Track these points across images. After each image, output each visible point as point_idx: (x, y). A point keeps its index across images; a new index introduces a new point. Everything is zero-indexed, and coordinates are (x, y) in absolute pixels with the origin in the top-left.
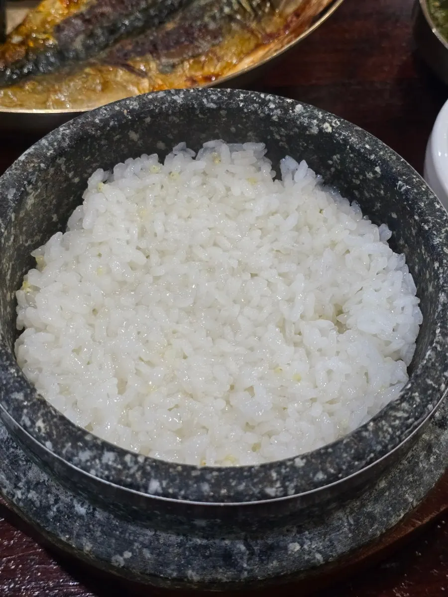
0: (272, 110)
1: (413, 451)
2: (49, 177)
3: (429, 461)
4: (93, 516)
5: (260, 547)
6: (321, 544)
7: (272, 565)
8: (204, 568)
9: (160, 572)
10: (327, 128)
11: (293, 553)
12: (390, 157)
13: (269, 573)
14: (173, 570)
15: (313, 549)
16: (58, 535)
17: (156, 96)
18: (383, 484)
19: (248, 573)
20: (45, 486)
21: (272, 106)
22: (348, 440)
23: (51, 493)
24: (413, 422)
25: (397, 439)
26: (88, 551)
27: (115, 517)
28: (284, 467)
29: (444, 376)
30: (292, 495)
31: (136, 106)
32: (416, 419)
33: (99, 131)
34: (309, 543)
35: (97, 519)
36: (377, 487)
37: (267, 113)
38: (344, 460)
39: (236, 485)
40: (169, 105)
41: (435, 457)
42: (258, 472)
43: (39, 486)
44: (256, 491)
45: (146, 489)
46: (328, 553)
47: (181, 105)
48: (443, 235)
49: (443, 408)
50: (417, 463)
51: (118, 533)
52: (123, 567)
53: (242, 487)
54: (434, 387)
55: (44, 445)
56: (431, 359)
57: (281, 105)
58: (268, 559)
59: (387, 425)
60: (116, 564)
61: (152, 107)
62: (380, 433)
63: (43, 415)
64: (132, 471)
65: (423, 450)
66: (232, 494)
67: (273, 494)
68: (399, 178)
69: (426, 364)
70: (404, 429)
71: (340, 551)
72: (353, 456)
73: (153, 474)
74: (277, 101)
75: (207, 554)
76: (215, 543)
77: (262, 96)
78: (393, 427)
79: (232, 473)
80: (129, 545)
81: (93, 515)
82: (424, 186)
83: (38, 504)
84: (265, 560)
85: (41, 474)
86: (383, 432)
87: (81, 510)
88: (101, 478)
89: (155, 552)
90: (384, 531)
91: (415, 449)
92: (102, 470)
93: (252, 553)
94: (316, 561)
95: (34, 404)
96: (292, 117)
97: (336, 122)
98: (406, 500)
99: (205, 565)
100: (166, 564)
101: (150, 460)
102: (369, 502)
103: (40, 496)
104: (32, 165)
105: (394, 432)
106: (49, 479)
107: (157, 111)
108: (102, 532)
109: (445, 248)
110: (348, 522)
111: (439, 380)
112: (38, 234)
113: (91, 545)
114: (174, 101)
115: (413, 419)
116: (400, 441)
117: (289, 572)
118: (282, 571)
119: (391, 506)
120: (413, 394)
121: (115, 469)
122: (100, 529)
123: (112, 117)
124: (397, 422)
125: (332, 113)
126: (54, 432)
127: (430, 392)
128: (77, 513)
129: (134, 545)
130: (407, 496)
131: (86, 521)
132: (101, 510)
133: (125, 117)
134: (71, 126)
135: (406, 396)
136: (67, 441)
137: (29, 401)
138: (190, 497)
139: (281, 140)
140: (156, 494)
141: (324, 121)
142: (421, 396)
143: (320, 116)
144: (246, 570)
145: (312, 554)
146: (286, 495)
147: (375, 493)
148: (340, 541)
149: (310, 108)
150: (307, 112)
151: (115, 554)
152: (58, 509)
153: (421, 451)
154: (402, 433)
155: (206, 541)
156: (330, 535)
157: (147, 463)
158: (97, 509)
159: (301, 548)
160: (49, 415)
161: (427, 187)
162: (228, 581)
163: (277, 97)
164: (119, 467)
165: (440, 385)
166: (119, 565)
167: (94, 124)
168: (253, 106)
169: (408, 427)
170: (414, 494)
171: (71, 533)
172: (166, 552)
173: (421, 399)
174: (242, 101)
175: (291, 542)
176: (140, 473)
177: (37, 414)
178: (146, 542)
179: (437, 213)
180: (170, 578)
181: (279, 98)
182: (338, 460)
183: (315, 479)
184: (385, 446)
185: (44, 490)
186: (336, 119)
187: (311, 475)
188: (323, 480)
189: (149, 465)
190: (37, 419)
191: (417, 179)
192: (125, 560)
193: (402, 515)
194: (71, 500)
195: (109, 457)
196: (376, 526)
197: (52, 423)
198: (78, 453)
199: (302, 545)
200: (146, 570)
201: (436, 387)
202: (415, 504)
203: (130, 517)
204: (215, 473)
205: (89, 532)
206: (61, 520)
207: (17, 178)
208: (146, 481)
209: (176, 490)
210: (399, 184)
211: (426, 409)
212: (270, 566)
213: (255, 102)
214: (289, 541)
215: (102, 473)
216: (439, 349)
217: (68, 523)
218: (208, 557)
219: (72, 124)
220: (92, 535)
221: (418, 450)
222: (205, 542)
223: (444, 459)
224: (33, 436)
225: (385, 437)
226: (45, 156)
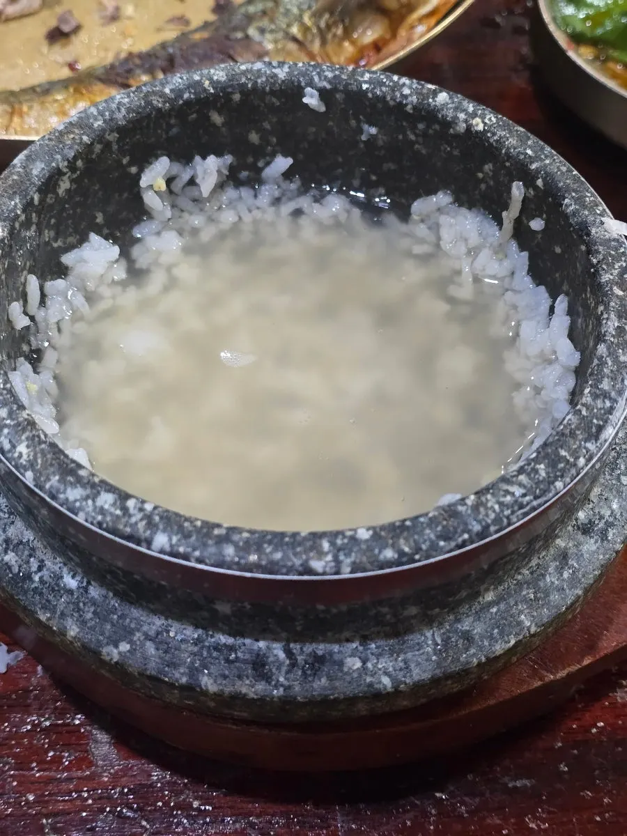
0: (406, 97)
1: (539, 558)
2: (94, 156)
3: (562, 575)
4: (86, 592)
5: (307, 656)
6: (391, 664)
7: (319, 683)
8: (225, 677)
9: (164, 675)
10: (477, 125)
11: (351, 671)
12: (558, 167)
13: (314, 693)
14: (182, 674)
15: (380, 669)
16: (37, 613)
17: (252, 68)
18: (490, 596)
19: (284, 690)
20: (27, 547)
21: (406, 91)
22: (436, 513)
23: (35, 557)
24: (531, 501)
25: (505, 521)
26: (72, 637)
27: (114, 595)
28: (340, 537)
29: (585, 448)
30: (346, 574)
31: (223, 77)
32: (536, 498)
33: (168, 105)
34: (375, 661)
35: (90, 596)
36: (481, 599)
37: (398, 100)
38: (426, 537)
39: (271, 553)
40: (267, 80)
41: (571, 571)
42: (305, 539)
43: (21, 547)
44: (297, 562)
45: (149, 543)
46: (399, 677)
47: (283, 81)
48: (616, 271)
49: (592, 509)
50: (543, 576)
51: (115, 617)
52: (117, 663)
53: (278, 556)
54: (568, 461)
55: (24, 476)
56: (570, 425)
57: (419, 91)
58: (315, 674)
59: (494, 500)
60: (108, 658)
61: (243, 80)
62: (482, 509)
63: (27, 439)
64: (133, 520)
65: (555, 559)
66: (264, 563)
67: (320, 570)
68: (566, 195)
69: (562, 430)
70: (516, 508)
71: (416, 678)
72: (439, 533)
73: (161, 527)
74: (414, 87)
75: (231, 658)
76: (244, 645)
77: (395, 78)
78: (501, 504)
79: (269, 537)
80: (127, 634)
81: (86, 590)
82: (600, 208)
83: (16, 570)
84: (310, 675)
85: (25, 531)
86: (486, 508)
87: (71, 582)
88: (92, 524)
89: (161, 647)
90: (483, 659)
91: (543, 557)
92: (93, 514)
93: (293, 665)
94: (381, 686)
95: (19, 424)
96: (432, 108)
97: (491, 118)
98: (520, 623)
99: (227, 672)
100: (173, 665)
101: (160, 509)
102: (466, 617)
103: (20, 560)
104: (72, 136)
105: (502, 511)
106: (35, 539)
107: (250, 86)
108: (95, 613)
109: (615, 288)
110: (434, 640)
111: (577, 452)
112: (73, 234)
113: (78, 630)
114: (275, 75)
115: (532, 497)
116: (509, 524)
117: (342, 697)
118: (333, 694)
119: (498, 627)
120: (538, 466)
121: (111, 514)
122: (92, 609)
123: (189, 87)
124: (509, 498)
125: (487, 107)
126: (39, 461)
127: (562, 465)
128: (65, 585)
129: (135, 635)
130: (523, 617)
131: (75, 597)
132: (96, 585)
133: (205, 90)
134: (132, 94)
135: (526, 467)
136: (54, 474)
137: (13, 419)
138: (207, 561)
139: (417, 142)
140: (162, 551)
141: (474, 115)
142: (547, 470)
143: (471, 109)
144: (282, 685)
145: (377, 676)
146: (337, 573)
147: (476, 607)
148: (418, 664)
149: (458, 98)
150: (453, 103)
151: (108, 644)
152: (41, 578)
153: (552, 562)
154: (513, 512)
155: (233, 640)
156: (405, 653)
157: (156, 512)
158: (92, 583)
159: (362, 667)
160: (37, 439)
161: (604, 210)
162: (255, 697)
163: (415, 81)
164: (118, 512)
165: (577, 458)
166: (111, 659)
167: (162, 95)
168: (381, 90)
169: (521, 506)
170: (533, 616)
171: (53, 611)
172: (176, 649)
173: (547, 473)
174: (366, 82)
175: (350, 656)
176: (144, 523)
177: (20, 436)
178: (152, 633)
179: (613, 243)
180: (177, 684)
181: (418, 83)
182: (416, 537)
183: (382, 557)
184: (487, 527)
185: (26, 553)
186: (492, 115)
187: (377, 551)
188: (393, 559)
189: (158, 514)
190: (20, 443)
191: (592, 199)
192: (120, 653)
193: (513, 642)
194: (60, 568)
195: (106, 500)
196: (472, 651)
197: (37, 449)
198: (65, 489)
199: (364, 662)
200: (146, 669)
201: (572, 460)
202: (533, 630)
203: (132, 594)
204: (246, 535)
205: (78, 612)
206: (42, 593)
207: (49, 151)
208: (151, 534)
209: (189, 550)
210: (565, 202)
211: (552, 487)
212: (316, 684)
213: (383, 84)
214: (347, 654)
215: (94, 518)
216: (584, 413)
217: (51, 598)
218: (233, 662)
219: (134, 93)
220: (81, 616)
221: (547, 558)
222: (230, 641)
223: (584, 576)
224: (10, 463)
225: (487, 515)
226: (91, 127)
